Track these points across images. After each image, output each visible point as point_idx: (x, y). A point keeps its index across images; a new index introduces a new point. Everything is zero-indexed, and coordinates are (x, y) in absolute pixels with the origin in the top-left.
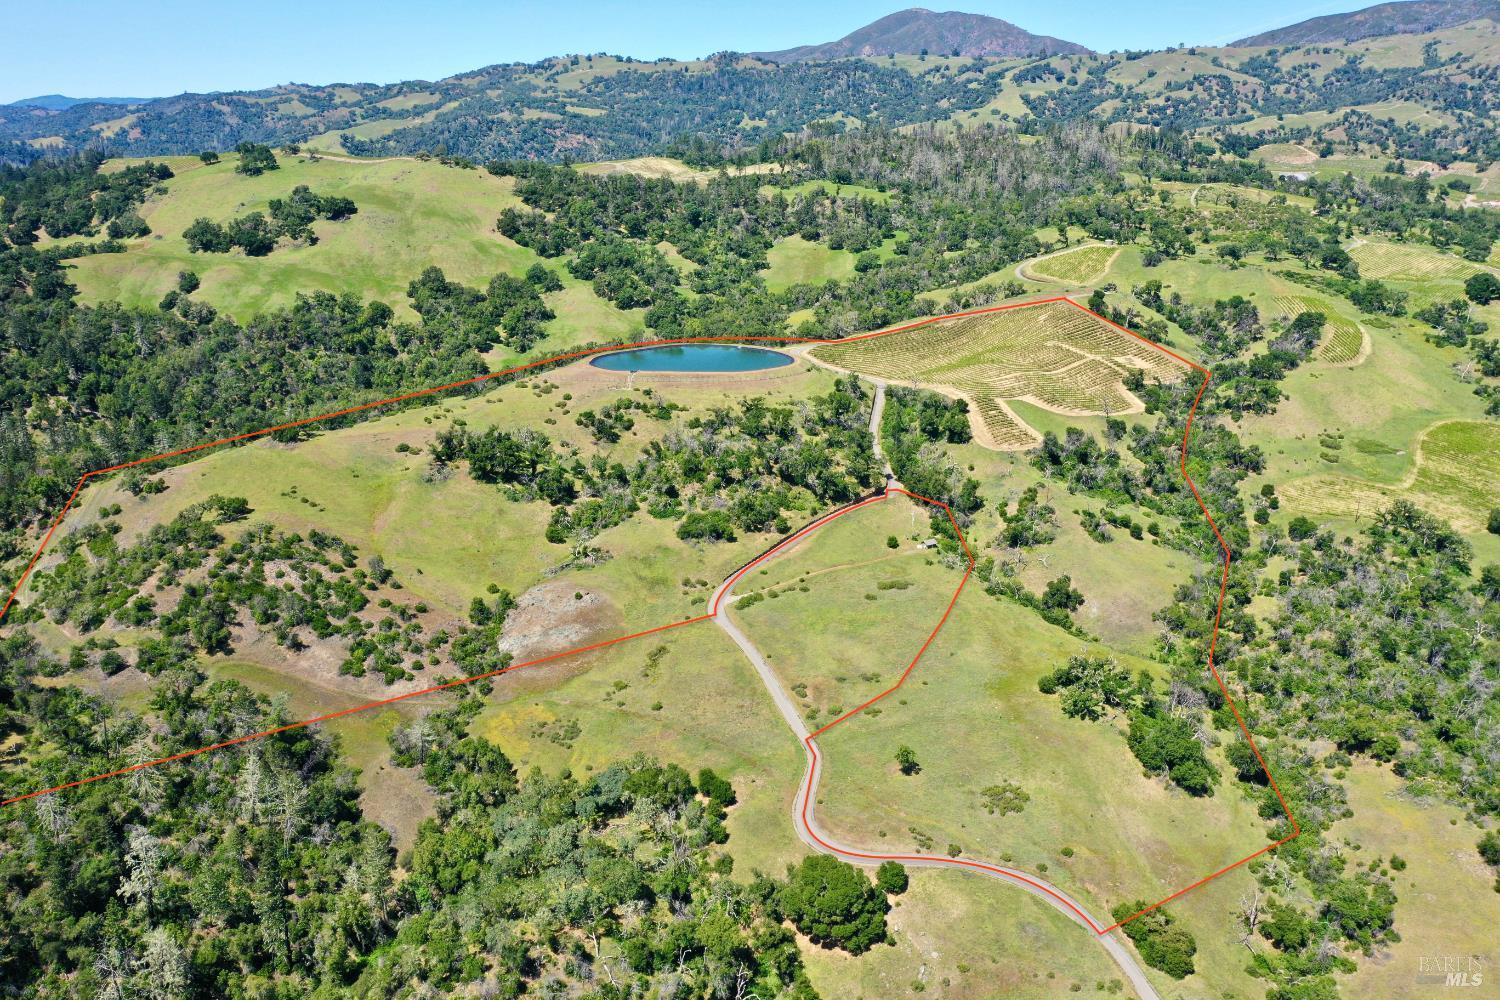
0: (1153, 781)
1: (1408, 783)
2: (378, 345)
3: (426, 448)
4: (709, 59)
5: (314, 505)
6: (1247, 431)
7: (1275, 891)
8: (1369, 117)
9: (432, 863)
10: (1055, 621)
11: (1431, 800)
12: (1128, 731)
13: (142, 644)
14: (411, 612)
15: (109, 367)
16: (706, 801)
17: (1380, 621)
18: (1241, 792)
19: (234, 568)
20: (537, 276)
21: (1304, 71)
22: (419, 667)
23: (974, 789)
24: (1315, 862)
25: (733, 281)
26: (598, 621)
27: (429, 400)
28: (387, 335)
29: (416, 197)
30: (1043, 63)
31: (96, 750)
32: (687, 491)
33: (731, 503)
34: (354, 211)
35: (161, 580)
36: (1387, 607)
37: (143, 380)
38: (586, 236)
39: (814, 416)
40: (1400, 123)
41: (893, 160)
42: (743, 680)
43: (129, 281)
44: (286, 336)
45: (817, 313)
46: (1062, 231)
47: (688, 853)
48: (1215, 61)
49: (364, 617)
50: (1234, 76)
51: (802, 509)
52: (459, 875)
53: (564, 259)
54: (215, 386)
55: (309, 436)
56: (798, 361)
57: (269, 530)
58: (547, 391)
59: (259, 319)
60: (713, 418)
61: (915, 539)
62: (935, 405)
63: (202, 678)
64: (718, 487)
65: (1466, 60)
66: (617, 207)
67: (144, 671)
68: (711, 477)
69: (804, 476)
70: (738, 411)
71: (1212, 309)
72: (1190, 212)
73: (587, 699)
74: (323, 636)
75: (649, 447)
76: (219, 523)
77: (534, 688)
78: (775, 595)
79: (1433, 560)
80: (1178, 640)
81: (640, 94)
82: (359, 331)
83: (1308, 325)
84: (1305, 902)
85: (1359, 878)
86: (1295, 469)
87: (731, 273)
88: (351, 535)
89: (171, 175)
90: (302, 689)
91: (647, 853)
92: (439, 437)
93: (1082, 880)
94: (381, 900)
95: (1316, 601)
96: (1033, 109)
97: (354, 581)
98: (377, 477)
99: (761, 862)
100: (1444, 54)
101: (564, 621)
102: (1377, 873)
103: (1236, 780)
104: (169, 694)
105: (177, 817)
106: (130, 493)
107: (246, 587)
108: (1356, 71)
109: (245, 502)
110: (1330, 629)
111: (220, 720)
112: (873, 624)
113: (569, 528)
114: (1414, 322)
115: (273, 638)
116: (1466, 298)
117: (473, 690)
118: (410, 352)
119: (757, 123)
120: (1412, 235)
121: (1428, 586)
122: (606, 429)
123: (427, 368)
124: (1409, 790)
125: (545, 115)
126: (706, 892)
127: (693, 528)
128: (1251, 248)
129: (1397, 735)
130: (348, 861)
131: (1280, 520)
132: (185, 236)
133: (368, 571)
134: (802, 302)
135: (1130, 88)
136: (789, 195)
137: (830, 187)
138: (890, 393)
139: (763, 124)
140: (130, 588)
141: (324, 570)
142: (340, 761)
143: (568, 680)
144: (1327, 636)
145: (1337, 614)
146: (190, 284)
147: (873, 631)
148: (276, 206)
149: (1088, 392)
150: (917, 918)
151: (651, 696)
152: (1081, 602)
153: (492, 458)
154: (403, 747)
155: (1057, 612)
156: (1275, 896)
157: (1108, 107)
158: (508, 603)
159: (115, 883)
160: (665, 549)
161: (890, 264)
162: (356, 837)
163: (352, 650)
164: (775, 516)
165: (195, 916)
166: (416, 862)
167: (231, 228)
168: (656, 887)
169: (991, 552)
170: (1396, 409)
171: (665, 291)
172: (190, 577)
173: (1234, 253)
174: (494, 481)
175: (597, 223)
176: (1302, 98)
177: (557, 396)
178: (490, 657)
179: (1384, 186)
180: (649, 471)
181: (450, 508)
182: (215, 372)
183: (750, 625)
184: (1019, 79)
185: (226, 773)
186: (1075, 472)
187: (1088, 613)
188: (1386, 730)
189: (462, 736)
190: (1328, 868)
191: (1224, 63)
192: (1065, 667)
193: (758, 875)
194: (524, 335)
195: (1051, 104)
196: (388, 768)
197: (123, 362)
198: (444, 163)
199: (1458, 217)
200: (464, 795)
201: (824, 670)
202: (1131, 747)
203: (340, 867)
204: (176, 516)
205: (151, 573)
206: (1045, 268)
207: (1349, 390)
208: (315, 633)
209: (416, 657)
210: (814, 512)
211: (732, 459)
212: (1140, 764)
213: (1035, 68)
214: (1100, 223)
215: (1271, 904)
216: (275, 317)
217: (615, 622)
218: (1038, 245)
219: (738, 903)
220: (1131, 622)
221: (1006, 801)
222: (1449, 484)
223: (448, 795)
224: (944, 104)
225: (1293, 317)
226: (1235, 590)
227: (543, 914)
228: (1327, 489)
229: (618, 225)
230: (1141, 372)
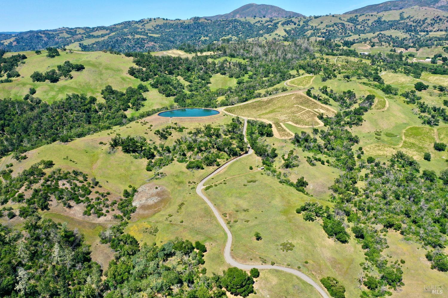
0: (331, 239)
1: (405, 237)
2: (92, 110)
3: (108, 143)
4: (191, 19)
5: (74, 162)
6: (354, 131)
7: (367, 271)
8: (385, 35)
9: (114, 274)
10: (300, 191)
11: (411, 242)
12: (323, 224)
13: (20, 208)
14: (105, 195)
15: (8, 118)
16: (198, 251)
17: (395, 188)
18: (356, 241)
19: (49, 183)
20: (141, 87)
21: (366, 21)
22: (108, 212)
23: (278, 244)
24: (379, 262)
25: (200, 88)
26: (163, 195)
27: (109, 128)
28: (95, 107)
29: (103, 63)
30: (290, 19)
31: (7, 243)
32: (189, 154)
33: (202, 157)
34: (84, 68)
35: (26, 187)
36: (396, 183)
37: (19, 122)
38: (155, 75)
39: (226, 130)
40: (394, 36)
41: (247, 50)
42: (208, 213)
43: (13, 91)
44: (63, 108)
45: (226, 97)
46: (298, 71)
47: (193, 268)
48: (340, 18)
49: (90, 197)
50: (346, 23)
51: (223, 158)
52: (122, 278)
53: (149, 82)
54: (42, 123)
55: (72, 140)
56: (221, 113)
57: (60, 170)
58: (145, 124)
59: (55, 103)
60: (196, 131)
61: (257, 167)
62: (262, 126)
63: (40, 218)
64: (198, 153)
65: (412, 18)
66: (164, 66)
67: (21, 217)
68: (196, 150)
69: (224, 149)
70: (203, 129)
71: (342, 94)
72: (335, 65)
73: (161, 220)
74: (78, 203)
75: (177, 140)
76: (44, 168)
77: (144, 217)
78: (216, 186)
79: (409, 168)
80: (336, 195)
81: (170, 30)
82: (86, 105)
83: (370, 98)
84: (376, 274)
85: (392, 266)
86: (368, 142)
87: (199, 85)
88: (85, 171)
89: (26, 58)
90: (72, 220)
91: (180, 268)
92: (112, 140)
93: (311, 271)
94: (98, 287)
95: (376, 182)
96: (287, 33)
97: (87, 186)
98: (93, 152)
99: (215, 270)
100: (405, 16)
101: (152, 196)
102: (397, 265)
103: (355, 238)
104: (30, 224)
105: (33, 263)
106: (15, 160)
107: (53, 189)
108: (380, 21)
109: (52, 162)
110: (380, 191)
111: (46, 232)
112: (246, 193)
113: (153, 166)
114: (400, 97)
115: (62, 204)
116: (415, 89)
117: (125, 218)
118: (102, 112)
119: (206, 38)
120: (399, 71)
121: (408, 177)
122: (163, 135)
123: (108, 116)
124: (405, 239)
125: (142, 37)
126: (198, 280)
127: (191, 166)
128: (353, 75)
129: (401, 223)
130: (87, 275)
131: (364, 157)
132: (31, 77)
133: (91, 182)
134: (221, 94)
135: (316, 27)
136: (216, 61)
137: (229, 59)
138: (249, 122)
139: (207, 38)
140: (16, 190)
141: (77, 182)
142: (84, 243)
143: (154, 214)
144: (379, 193)
145: (382, 186)
146: (33, 92)
147: (246, 196)
148: (59, 67)
149: (307, 120)
150: (262, 285)
151: (180, 218)
152: (307, 185)
153: (129, 146)
154: (104, 238)
155: (300, 188)
156: (368, 273)
157: (309, 33)
158: (135, 191)
159: (14, 286)
160: (182, 172)
161: (247, 82)
162: (90, 267)
163: (87, 207)
164: (216, 161)
165: (40, 294)
166: (109, 274)
167: (45, 74)
168: (183, 280)
169: (280, 170)
170: (396, 123)
171: (180, 91)
172: (35, 186)
173: (348, 77)
174: (130, 153)
175: (159, 71)
176: (365, 29)
177: (148, 125)
178: (130, 208)
179: (390, 56)
180: (177, 148)
181: (116, 161)
182: (42, 119)
183: (209, 195)
184: (283, 24)
185: (48, 248)
186: (304, 145)
187: (309, 188)
188: (397, 221)
189: (122, 233)
190: (383, 264)
191: (343, 19)
192: (304, 205)
193: (214, 274)
194: (137, 106)
195: (293, 32)
196: (99, 244)
197: (12, 117)
198: (111, 53)
199: (412, 65)
200: (123, 252)
201: (232, 208)
202: (324, 229)
203: (85, 277)
204: (30, 167)
205: (23, 185)
206: (293, 83)
207: (383, 118)
208: (75, 202)
209: (107, 209)
210: (227, 159)
211: (202, 144)
212: (327, 234)
213: (288, 21)
214: (308, 69)
215: (367, 275)
216: (60, 102)
217: (168, 196)
218: (291, 75)
219: (208, 283)
220: (322, 190)
221: (288, 247)
222: (412, 146)
223: (118, 252)
224: (261, 32)
225: (366, 96)
226: (352, 180)
227: (149, 290)
228: (377, 148)
229: (165, 71)
230: (323, 114)
